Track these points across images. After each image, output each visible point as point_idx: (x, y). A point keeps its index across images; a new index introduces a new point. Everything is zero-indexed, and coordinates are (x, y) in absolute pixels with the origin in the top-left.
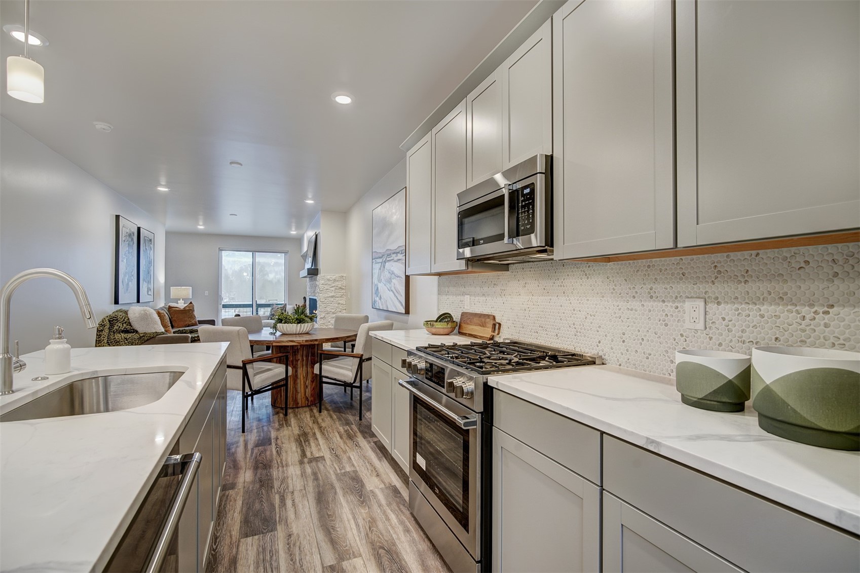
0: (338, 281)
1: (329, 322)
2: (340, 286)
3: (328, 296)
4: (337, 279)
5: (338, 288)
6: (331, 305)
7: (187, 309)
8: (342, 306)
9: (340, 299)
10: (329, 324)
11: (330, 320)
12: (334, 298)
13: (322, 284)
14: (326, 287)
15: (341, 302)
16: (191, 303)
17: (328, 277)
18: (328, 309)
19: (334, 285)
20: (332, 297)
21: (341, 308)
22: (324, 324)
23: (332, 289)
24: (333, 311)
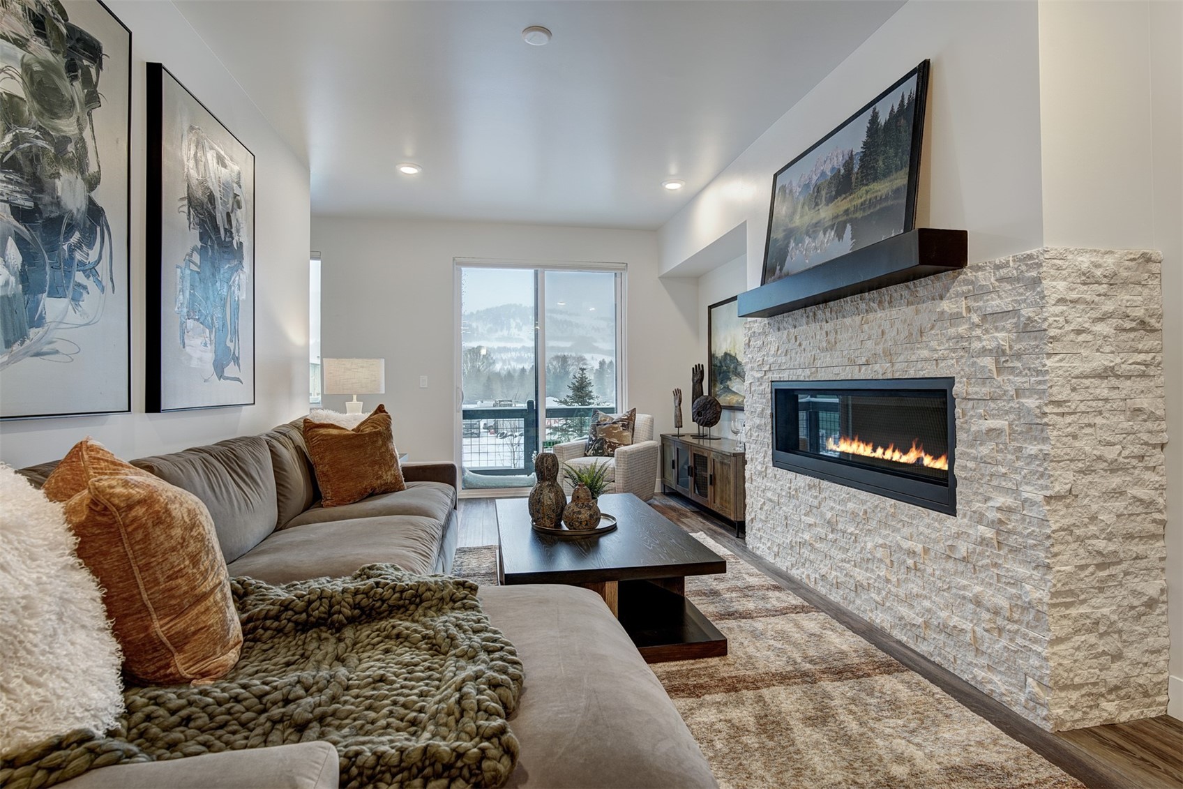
0: (1125, 283)
1: (1093, 518)
2: (1139, 313)
3: (1087, 368)
4: (1125, 274)
5: (1128, 325)
6: (1099, 420)
7: (368, 431)
8: (1149, 425)
9: (1141, 384)
10: (1093, 529)
11: (1094, 507)
12: (1114, 381)
13: (1061, 301)
14: (1079, 318)
15: (1144, 402)
16: (381, 409)
17: (1084, 261)
18: (1086, 445)
19: (1109, 306)
20: (1105, 374)
21: (1145, 437)
22: (1068, 530)
23: (1100, 328)
24: (1111, 453)
